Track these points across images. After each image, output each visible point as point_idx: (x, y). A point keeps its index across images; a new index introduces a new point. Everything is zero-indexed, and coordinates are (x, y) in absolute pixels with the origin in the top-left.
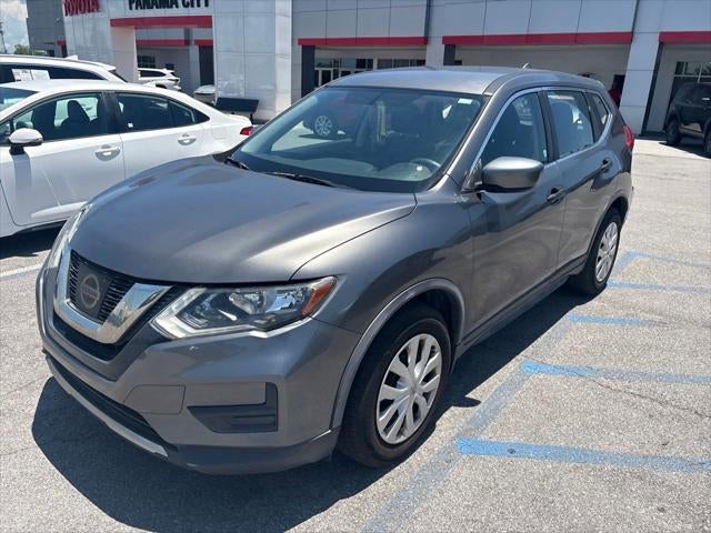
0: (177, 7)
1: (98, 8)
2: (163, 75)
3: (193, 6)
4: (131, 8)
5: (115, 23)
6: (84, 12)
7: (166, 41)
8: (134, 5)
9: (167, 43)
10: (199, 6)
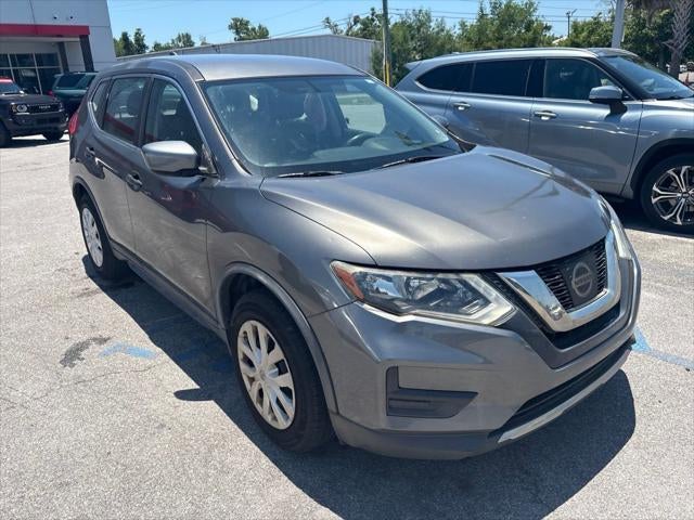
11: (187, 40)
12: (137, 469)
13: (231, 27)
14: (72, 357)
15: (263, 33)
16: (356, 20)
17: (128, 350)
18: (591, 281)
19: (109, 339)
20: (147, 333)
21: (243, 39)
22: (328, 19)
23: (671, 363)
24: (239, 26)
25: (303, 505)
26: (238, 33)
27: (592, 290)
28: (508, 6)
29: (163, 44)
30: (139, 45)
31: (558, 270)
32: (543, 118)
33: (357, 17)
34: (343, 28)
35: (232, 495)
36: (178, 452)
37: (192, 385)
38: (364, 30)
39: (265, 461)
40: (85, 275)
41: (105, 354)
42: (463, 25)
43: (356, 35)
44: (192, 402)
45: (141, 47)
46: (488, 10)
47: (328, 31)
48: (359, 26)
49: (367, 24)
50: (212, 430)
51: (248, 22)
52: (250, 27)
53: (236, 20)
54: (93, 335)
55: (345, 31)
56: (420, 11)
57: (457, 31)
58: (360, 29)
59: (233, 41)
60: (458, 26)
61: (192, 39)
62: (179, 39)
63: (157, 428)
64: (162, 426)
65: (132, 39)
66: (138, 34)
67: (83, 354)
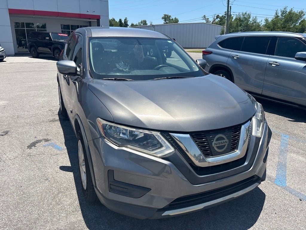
11: (145, 23)
12: (27, 195)
13: (163, 18)
14: (33, 145)
15: (176, 21)
16: (218, 17)
17: (54, 146)
18: (227, 144)
19: (50, 140)
20: (65, 140)
21: (167, 23)
22: (205, 16)
23: (293, 195)
24: (166, 18)
25: (80, 226)
26: (165, 21)
27: (227, 149)
28: (290, 13)
29: (135, 24)
30: (126, 24)
31: (205, 136)
32: (273, 65)
33: (218, 15)
34: (211, 20)
35: (55, 214)
36: (46, 192)
37: (69, 164)
38: (221, 21)
39: (77, 202)
40: (57, 113)
41: (45, 146)
42: (267, 20)
43: (217, 23)
44: (64, 172)
45: (126, 25)
46: (280, 14)
47: (204, 21)
48: (218, 19)
49: (222, 19)
50: (65, 185)
51: (170, 16)
52: (171, 18)
53: (165, 15)
54: (45, 138)
55: (212, 21)
56: (246, 13)
57: (263, 23)
58: (219, 21)
59: (163, 24)
60: (264, 21)
61: (147, 23)
62: (142, 22)
63: (45, 180)
64: (47, 179)
65: (123, 22)
66: (125, 20)
67: (37, 145)
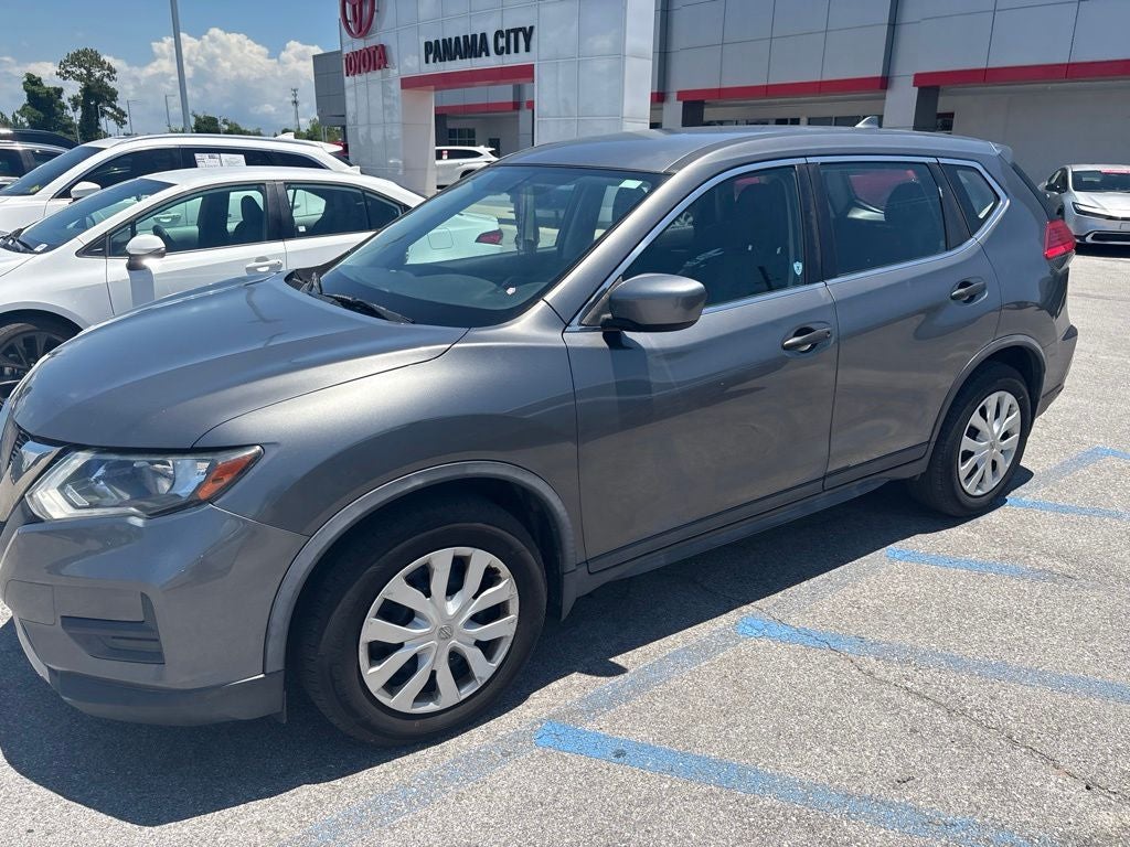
0: (487, 55)
1: (386, 62)
2: (477, 155)
3: (508, 52)
4: (427, 62)
5: (408, 83)
6: (369, 70)
7: (488, 105)
8: (431, 57)
9: (490, 108)
10: (516, 51)
